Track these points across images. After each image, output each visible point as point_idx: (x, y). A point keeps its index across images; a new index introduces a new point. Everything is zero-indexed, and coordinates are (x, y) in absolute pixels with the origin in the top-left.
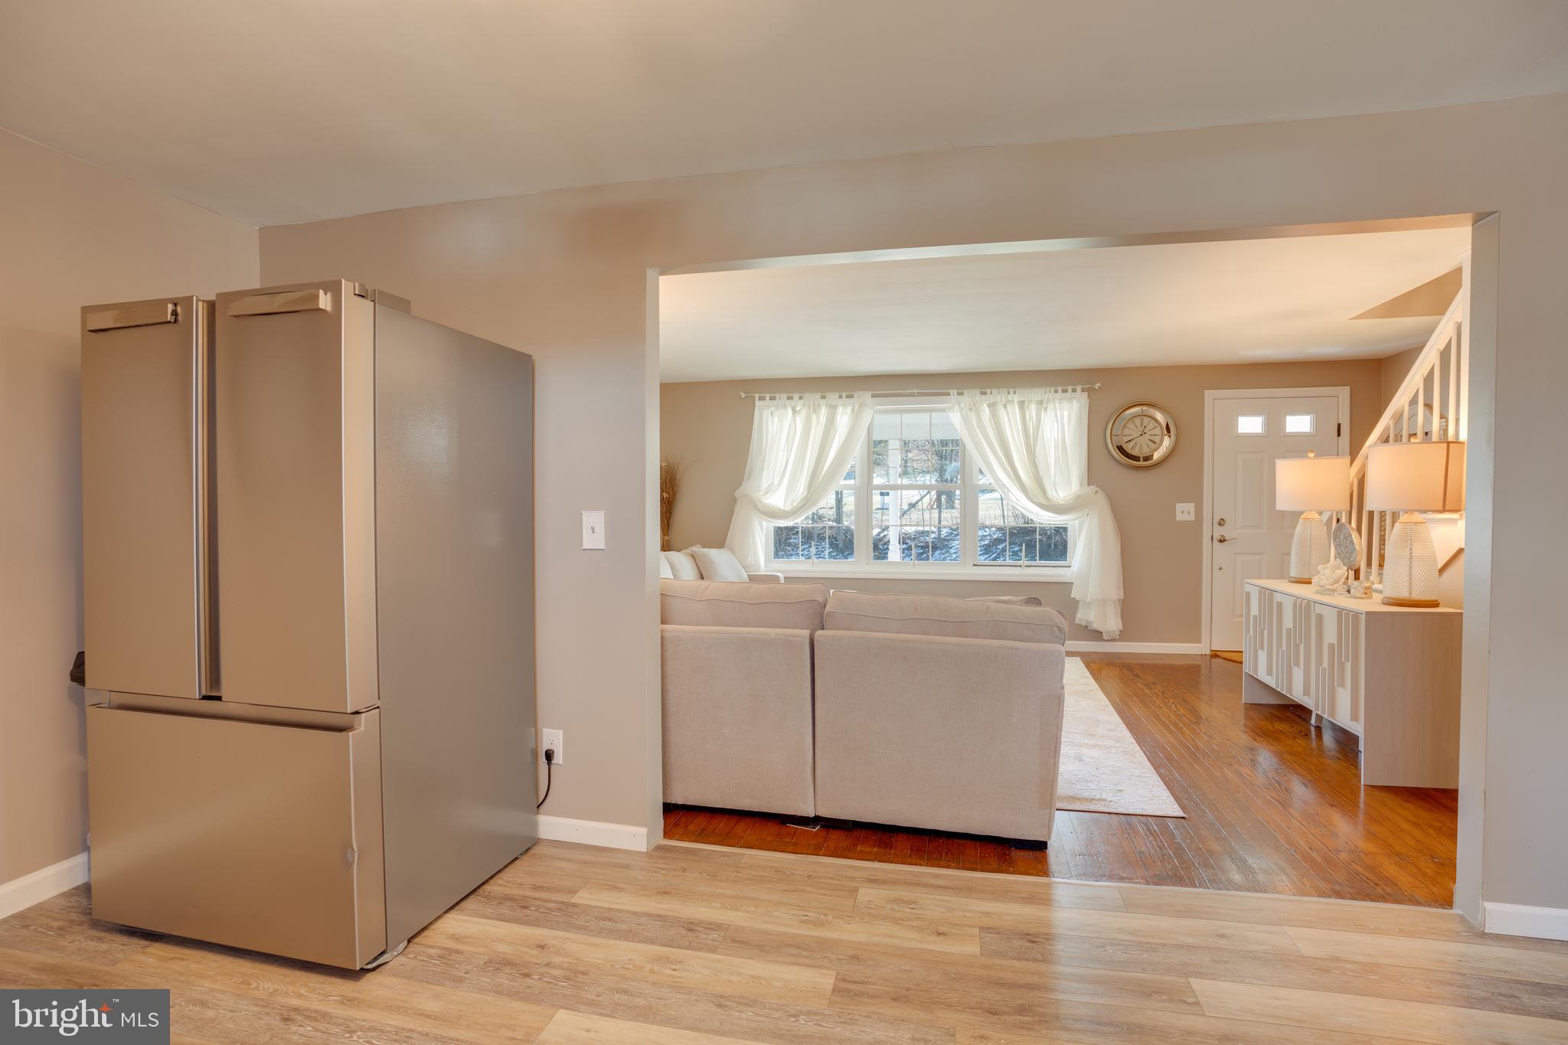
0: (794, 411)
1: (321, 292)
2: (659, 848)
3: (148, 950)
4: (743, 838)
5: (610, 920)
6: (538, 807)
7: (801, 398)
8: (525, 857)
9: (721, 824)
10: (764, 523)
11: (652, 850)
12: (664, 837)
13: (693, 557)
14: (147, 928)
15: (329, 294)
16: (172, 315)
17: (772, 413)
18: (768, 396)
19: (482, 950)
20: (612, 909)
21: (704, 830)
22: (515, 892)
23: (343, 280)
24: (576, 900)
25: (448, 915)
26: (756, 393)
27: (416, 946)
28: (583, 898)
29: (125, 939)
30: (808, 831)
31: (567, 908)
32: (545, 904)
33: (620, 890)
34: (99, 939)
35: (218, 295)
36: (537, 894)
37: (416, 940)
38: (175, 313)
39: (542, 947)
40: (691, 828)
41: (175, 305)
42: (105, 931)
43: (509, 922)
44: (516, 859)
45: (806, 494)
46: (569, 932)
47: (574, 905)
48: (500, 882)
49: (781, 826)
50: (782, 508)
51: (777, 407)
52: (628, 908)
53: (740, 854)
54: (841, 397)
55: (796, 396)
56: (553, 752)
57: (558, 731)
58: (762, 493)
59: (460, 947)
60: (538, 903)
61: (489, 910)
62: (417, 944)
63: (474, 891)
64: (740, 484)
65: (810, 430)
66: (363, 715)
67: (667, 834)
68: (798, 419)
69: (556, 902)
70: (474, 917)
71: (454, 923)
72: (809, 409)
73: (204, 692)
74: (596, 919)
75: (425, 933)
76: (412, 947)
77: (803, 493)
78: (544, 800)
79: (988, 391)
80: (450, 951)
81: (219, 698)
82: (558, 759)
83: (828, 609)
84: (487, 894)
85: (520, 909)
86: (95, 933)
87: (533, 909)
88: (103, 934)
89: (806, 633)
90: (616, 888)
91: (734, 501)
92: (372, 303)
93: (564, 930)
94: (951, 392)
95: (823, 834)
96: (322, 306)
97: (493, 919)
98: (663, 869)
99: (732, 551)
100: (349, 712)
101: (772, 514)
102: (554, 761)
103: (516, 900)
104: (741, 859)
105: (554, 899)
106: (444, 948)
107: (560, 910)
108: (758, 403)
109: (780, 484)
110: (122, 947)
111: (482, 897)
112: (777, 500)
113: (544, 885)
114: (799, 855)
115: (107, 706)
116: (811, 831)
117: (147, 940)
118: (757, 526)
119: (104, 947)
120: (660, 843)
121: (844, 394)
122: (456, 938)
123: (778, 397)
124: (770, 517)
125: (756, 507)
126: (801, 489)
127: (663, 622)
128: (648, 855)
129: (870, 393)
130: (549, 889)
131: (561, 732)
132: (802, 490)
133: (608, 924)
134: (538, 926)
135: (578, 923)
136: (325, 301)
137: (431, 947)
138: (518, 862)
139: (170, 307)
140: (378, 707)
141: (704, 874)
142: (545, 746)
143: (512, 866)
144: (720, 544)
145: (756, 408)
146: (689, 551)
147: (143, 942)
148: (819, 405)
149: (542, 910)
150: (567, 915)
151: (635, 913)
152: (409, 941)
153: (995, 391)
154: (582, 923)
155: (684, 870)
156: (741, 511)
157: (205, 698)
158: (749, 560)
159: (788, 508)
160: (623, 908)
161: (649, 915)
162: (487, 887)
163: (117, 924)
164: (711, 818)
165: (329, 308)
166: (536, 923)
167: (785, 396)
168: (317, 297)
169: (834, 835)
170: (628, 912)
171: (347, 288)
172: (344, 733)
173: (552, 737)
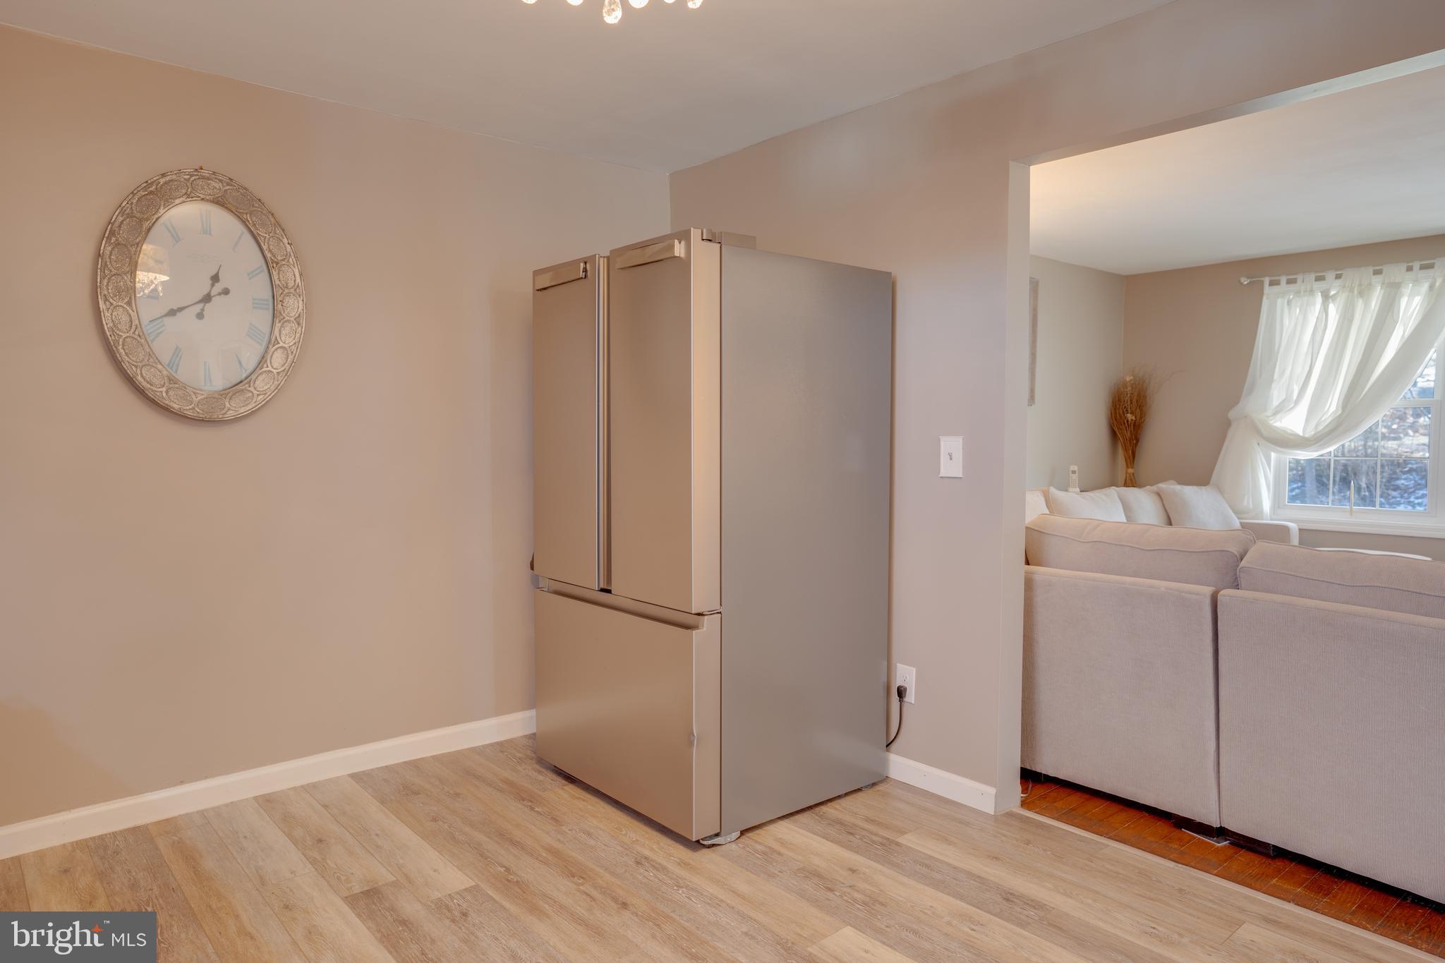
0: (1326, 297)
1: (676, 241)
2: (1010, 815)
3: (566, 788)
4: (1117, 829)
5: (928, 866)
6: (887, 746)
7: (1338, 277)
8: (870, 791)
9: (1098, 807)
10: (1273, 455)
11: (1001, 815)
12: (1022, 805)
13: (1161, 496)
14: (568, 772)
15: (683, 243)
16: (583, 272)
17: (1289, 303)
18: (1283, 279)
19: (800, 858)
20: (933, 858)
21: (1073, 810)
22: (848, 818)
23: (692, 229)
24: (900, 840)
25: (781, 822)
26: (1264, 276)
27: (747, 839)
28: (909, 840)
29: (554, 776)
30: (1209, 843)
31: (890, 845)
32: (871, 836)
33: (951, 843)
34: (540, 772)
35: (611, 252)
36: (867, 826)
37: (750, 835)
38: (585, 270)
39: (853, 871)
40: (1059, 804)
41: (586, 263)
42: (544, 768)
43: (832, 841)
44: (859, 790)
45: (1340, 412)
46: (883, 865)
47: (898, 844)
48: (838, 807)
49: (1173, 829)
50: (1301, 435)
51: (1298, 293)
52: (951, 861)
53: (1102, 843)
55: (1330, 275)
56: (905, 689)
57: (912, 668)
58: (1269, 413)
59: (782, 850)
60: (864, 833)
61: (819, 828)
62: (748, 837)
63: (810, 808)
64: (1237, 402)
65: (1351, 321)
66: (706, 617)
67: (1024, 804)
68: (1332, 308)
69: (882, 837)
70: (804, 829)
71: (784, 830)
72: (1352, 290)
73: (602, 586)
74: (915, 862)
75: (758, 831)
76: (744, 839)
77: (1336, 411)
78: (895, 737)
80: (773, 851)
81: (609, 591)
82: (910, 697)
83: (1243, 564)
84: (822, 814)
85: (846, 833)
86: (538, 767)
87: (858, 837)
88: (543, 770)
89: (1208, 590)
90: (946, 840)
91: (1228, 424)
92: (719, 245)
93: (878, 862)
95: (1231, 851)
96: (677, 254)
97: (818, 835)
98: (1005, 836)
99: (1220, 490)
100: (693, 612)
101: (1285, 441)
102: (906, 699)
103: (846, 825)
104: (1102, 849)
105: (881, 834)
106: (770, 848)
107: (882, 844)
108: (1267, 289)
109: (1297, 402)
110: (551, 782)
111: (817, 815)
112: (1294, 422)
113: (878, 820)
114: (1180, 865)
115: (546, 589)
116: (1213, 846)
117: (566, 780)
118: (1260, 458)
119: (541, 778)
120: (1014, 810)
122: (782, 842)
123: (1299, 281)
124: (1282, 447)
125: (1258, 431)
126: (1332, 406)
127: (1027, 563)
128: (995, 818)
130: (879, 824)
131: (914, 669)
132: (1333, 408)
133: (927, 871)
134: (857, 852)
135: (894, 860)
136: (679, 250)
137: (760, 843)
138: (860, 794)
139: (582, 265)
140: (720, 613)
141: (1049, 853)
142: (898, 682)
143: (854, 796)
144: (1202, 479)
145: (1265, 298)
146: (1154, 488)
147: (564, 782)
149: (865, 840)
150: (887, 850)
151: (955, 868)
152: (743, 833)
154: (899, 862)
155: (1028, 843)
156: (1236, 436)
157: (603, 590)
158: (1245, 503)
159: (1310, 433)
160: (946, 860)
161: (970, 874)
162: (824, 808)
163: (551, 764)
164: (1088, 800)
165: (683, 255)
166: (856, 850)
167: (1312, 277)
168: (673, 246)
169: (1244, 857)
170: (949, 865)
171: (695, 234)
172: (689, 631)
173: (905, 674)
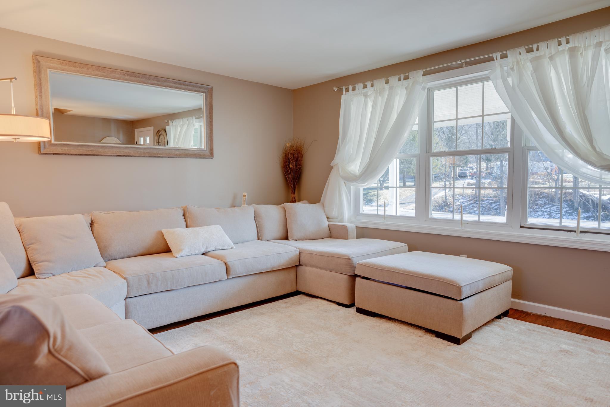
7: (372, 85)
13: (285, 211)
17: (353, 101)
18: (350, 88)
26: (343, 87)
51: (356, 95)
54: (400, 80)
55: (369, 85)
58: (346, 162)
64: (334, 157)
72: (377, 92)
79: (535, 46)
94: (494, 55)
108: (344, 94)
109: (357, 154)
121: (402, 77)
123: (357, 88)
129: (421, 72)
132: (368, 158)
148: (384, 88)
153: (542, 45)
167: (361, 85)
